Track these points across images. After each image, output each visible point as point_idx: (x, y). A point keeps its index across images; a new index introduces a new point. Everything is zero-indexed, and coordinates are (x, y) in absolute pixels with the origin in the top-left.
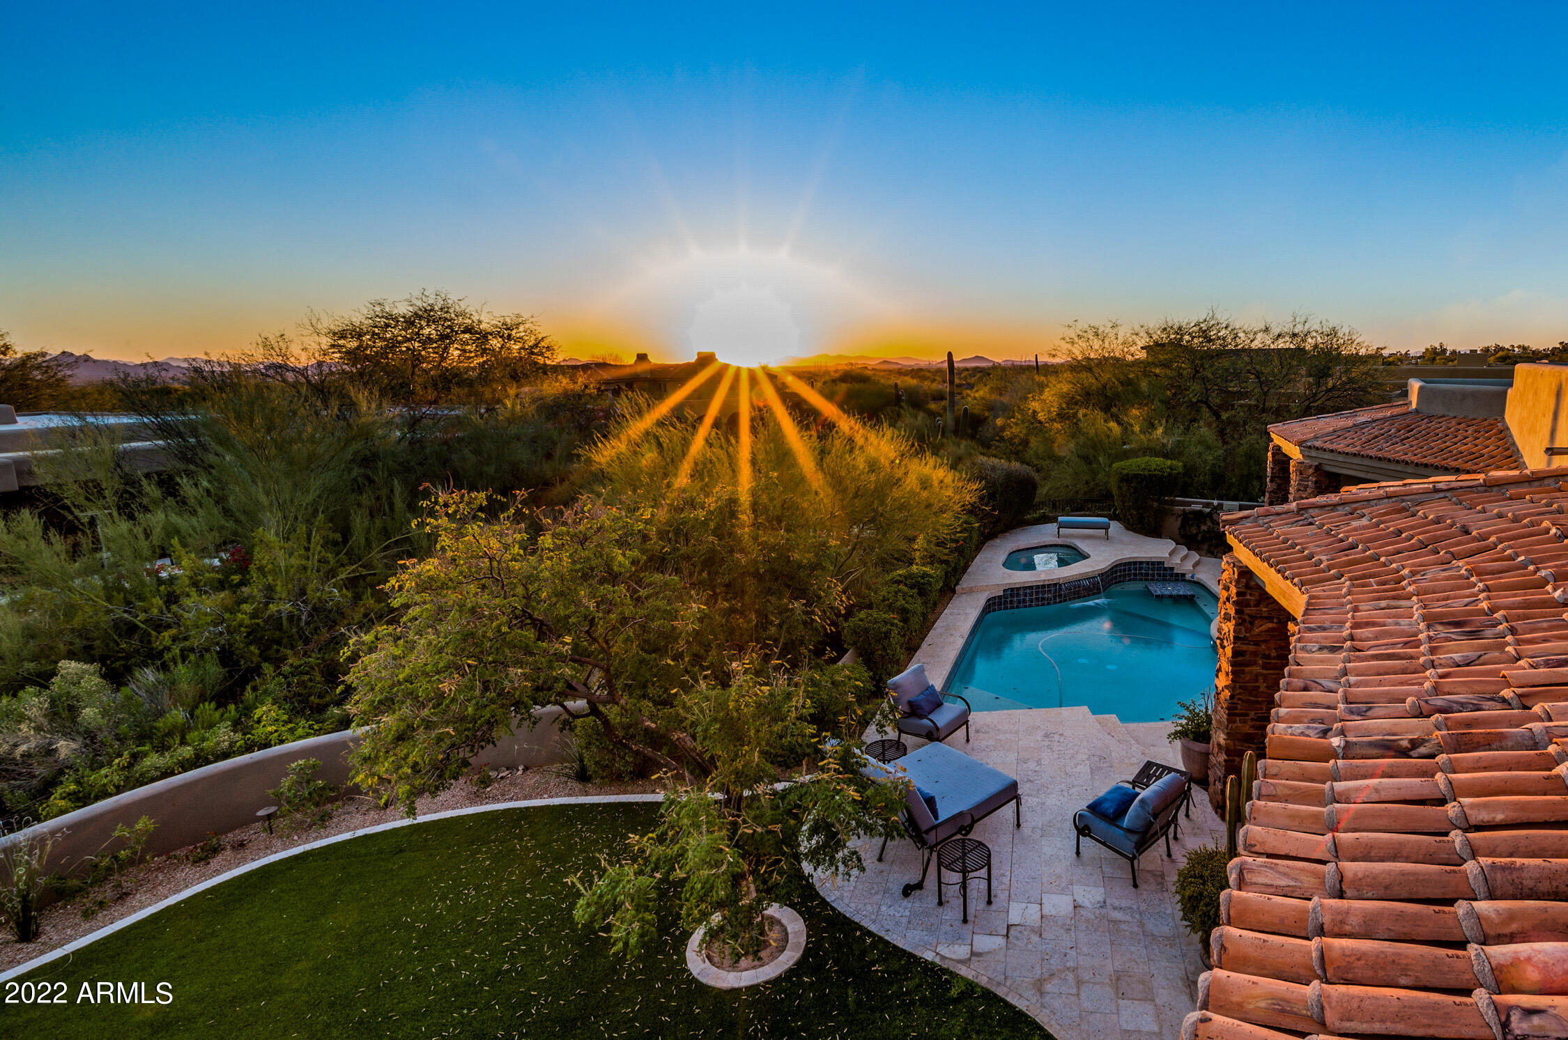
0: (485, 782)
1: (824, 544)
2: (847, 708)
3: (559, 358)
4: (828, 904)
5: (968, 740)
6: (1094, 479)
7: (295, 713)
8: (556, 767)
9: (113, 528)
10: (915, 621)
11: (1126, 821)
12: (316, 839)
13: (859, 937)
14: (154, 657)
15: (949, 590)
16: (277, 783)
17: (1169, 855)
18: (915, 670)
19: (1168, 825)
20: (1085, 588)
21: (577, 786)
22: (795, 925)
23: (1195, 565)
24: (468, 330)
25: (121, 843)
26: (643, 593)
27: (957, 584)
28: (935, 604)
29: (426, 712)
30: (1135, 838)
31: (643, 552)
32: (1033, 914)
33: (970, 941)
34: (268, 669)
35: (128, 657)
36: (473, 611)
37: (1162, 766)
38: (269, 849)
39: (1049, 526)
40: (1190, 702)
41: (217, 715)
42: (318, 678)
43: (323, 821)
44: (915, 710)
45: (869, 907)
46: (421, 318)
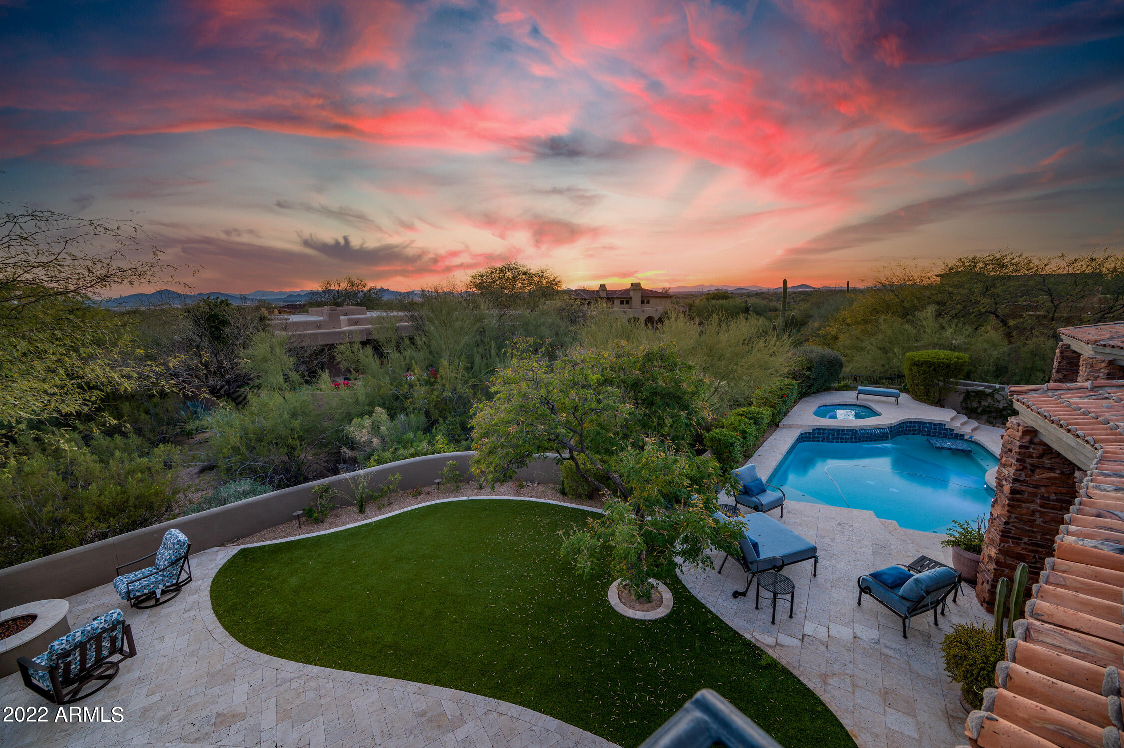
0: (521, 486)
1: (701, 380)
2: (709, 476)
3: (564, 287)
4: (687, 589)
5: (782, 516)
6: (888, 364)
7: (450, 441)
8: (552, 485)
9: (394, 356)
10: (751, 439)
11: (901, 591)
12: (454, 497)
13: (704, 613)
14: (404, 410)
15: (775, 424)
16: (442, 470)
17: (936, 623)
18: (749, 467)
19: (938, 603)
20: (876, 435)
21: (561, 496)
22: (667, 595)
23: (974, 430)
24: (525, 273)
25: (390, 482)
26: (601, 397)
27: (779, 422)
28: (764, 431)
29: (502, 440)
30: (908, 604)
31: (603, 376)
32: (822, 632)
33: (775, 636)
34: (441, 420)
35: (395, 409)
36: (524, 395)
37: (935, 562)
38: (438, 497)
39: (850, 392)
40: (964, 522)
41: (423, 436)
42: (459, 428)
43: (457, 490)
44: (747, 491)
45: (711, 597)
46: (505, 268)
